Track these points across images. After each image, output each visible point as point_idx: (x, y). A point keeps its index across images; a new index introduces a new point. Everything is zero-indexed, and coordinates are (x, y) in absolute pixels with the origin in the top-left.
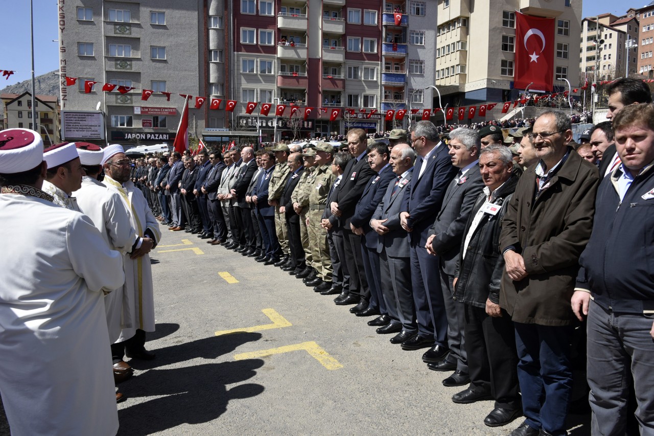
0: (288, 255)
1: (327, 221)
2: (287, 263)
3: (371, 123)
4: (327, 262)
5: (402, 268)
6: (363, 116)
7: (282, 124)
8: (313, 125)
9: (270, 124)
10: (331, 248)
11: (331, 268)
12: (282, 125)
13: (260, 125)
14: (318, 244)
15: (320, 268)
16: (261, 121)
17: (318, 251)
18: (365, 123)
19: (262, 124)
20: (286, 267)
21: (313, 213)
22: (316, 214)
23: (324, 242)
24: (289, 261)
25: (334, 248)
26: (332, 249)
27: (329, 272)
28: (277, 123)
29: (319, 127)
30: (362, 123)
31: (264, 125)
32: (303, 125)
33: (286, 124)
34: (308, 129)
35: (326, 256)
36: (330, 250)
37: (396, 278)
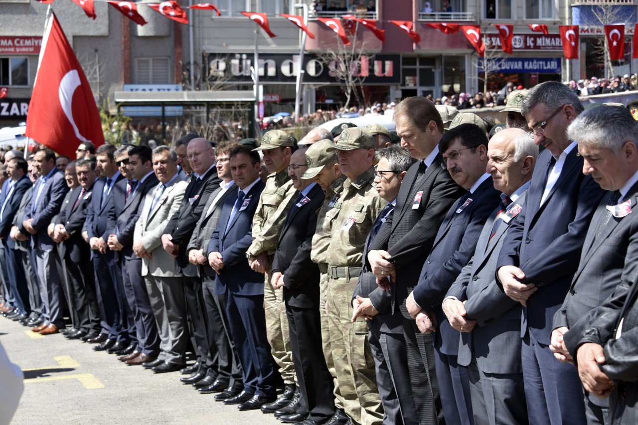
0: (293, 386)
1: (367, 302)
2: (292, 405)
3: (547, 60)
4: (371, 397)
5: (507, 396)
6: (525, 42)
7: (318, 68)
8: (396, 68)
9: (285, 70)
10: (378, 364)
11: (380, 410)
12: (317, 71)
13: (262, 72)
14: (349, 357)
15: (357, 411)
16: (263, 62)
17: (349, 373)
18: (531, 60)
19: (266, 71)
20: (288, 413)
21: (335, 285)
22: (341, 288)
23: (361, 350)
24: (295, 401)
25: (384, 366)
26: (380, 367)
27: (377, 419)
28: (304, 67)
29: (412, 73)
30: (523, 60)
31: (272, 72)
32: (371, 71)
33: (326, 69)
34: (384, 79)
35: (368, 384)
36: (377, 370)
37: (496, 420)
